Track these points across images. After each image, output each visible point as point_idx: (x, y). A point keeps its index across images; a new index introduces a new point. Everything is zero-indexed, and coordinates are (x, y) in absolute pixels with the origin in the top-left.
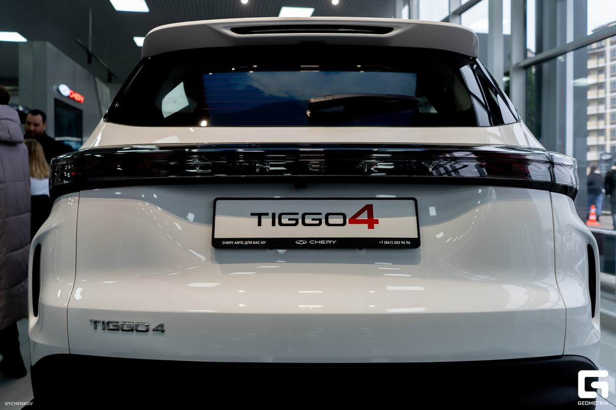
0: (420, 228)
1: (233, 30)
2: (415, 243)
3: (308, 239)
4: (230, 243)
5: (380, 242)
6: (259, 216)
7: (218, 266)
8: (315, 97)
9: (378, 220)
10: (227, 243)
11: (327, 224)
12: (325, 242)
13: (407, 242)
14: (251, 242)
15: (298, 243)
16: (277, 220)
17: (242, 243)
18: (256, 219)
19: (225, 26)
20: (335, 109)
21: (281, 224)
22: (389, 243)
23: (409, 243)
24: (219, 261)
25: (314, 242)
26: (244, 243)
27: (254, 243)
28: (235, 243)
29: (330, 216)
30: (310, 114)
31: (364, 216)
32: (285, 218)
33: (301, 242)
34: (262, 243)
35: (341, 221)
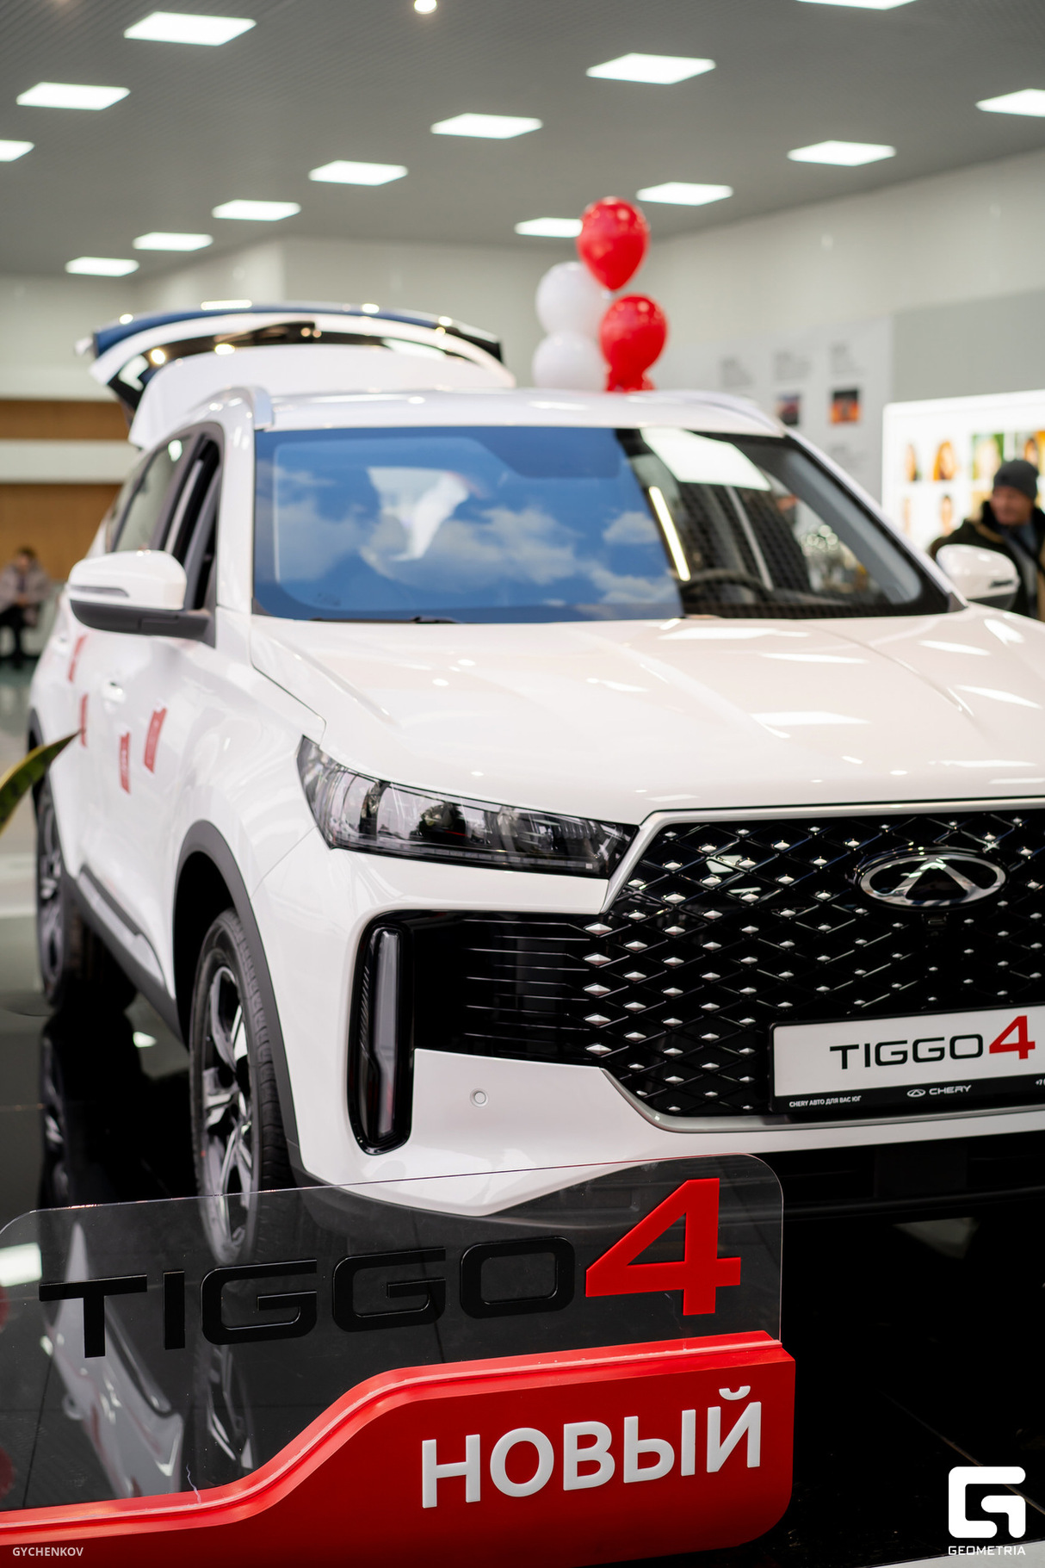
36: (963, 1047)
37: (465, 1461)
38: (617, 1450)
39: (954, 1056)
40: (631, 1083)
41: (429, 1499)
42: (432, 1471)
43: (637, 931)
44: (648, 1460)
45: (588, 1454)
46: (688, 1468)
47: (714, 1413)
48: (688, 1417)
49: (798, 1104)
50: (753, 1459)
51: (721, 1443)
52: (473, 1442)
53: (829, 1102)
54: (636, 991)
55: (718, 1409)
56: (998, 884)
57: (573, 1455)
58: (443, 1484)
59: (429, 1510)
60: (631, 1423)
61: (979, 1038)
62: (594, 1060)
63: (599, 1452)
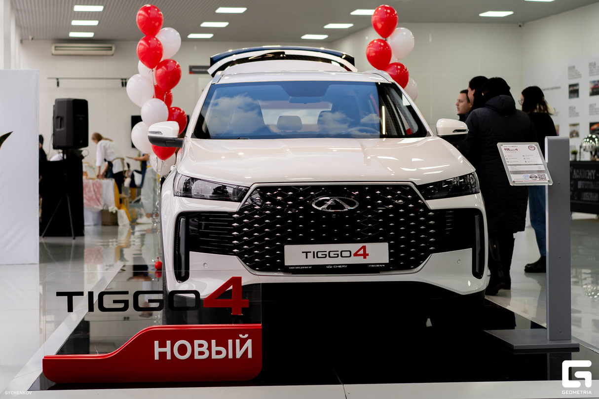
36: (344, 254)
37: (166, 347)
38: (209, 349)
39: (342, 256)
40: (245, 261)
41: (157, 357)
42: (157, 350)
43: (247, 217)
44: (219, 353)
45: (201, 349)
46: (231, 356)
47: (238, 341)
48: (230, 342)
49: (292, 268)
50: (250, 356)
51: (240, 350)
52: (169, 343)
53: (301, 268)
54: (246, 234)
55: (239, 340)
56: (356, 206)
57: (197, 349)
58: (160, 353)
59: (156, 360)
60: (213, 342)
61: (350, 251)
62: (235, 254)
63: (204, 349)
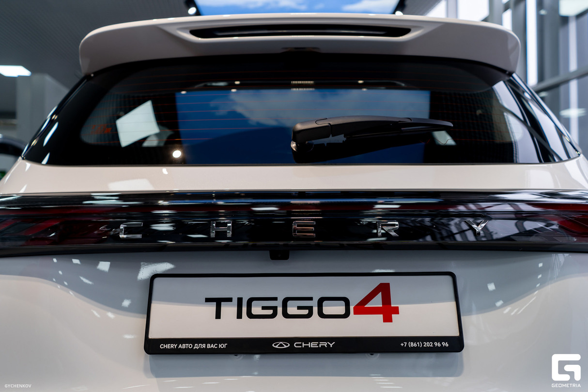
0: (462, 318)
1: (194, 32)
2: (456, 344)
3: (291, 340)
4: (172, 346)
5: (402, 345)
6: (219, 302)
7: (154, 380)
8: (302, 123)
9: (398, 307)
10: (168, 346)
11: (322, 315)
12: (318, 345)
13: (443, 344)
14: (204, 346)
15: (277, 347)
16: (244, 309)
17: (190, 346)
18: (212, 308)
19: (182, 26)
20: (332, 139)
21: (250, 315)
22: (415, 345)
23: (447, 345)
24: (157, 373)
25: (301, 345)
26: (194, 346)
27: (209, 346)
28: (180, 346)
29: (325, 303)
30: (297, 147)
31: (377, 302)
32: (257, 306)
33: (281, 345)
34: (220, 346)
35: (340, 309)
